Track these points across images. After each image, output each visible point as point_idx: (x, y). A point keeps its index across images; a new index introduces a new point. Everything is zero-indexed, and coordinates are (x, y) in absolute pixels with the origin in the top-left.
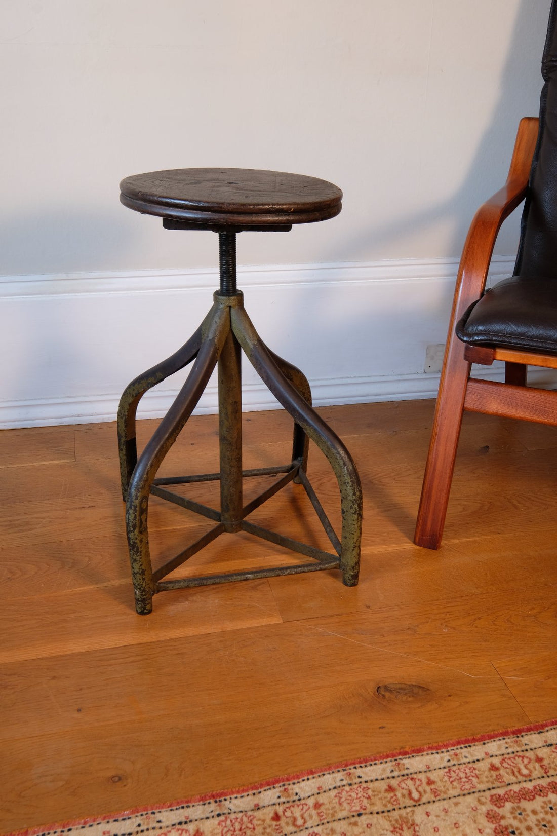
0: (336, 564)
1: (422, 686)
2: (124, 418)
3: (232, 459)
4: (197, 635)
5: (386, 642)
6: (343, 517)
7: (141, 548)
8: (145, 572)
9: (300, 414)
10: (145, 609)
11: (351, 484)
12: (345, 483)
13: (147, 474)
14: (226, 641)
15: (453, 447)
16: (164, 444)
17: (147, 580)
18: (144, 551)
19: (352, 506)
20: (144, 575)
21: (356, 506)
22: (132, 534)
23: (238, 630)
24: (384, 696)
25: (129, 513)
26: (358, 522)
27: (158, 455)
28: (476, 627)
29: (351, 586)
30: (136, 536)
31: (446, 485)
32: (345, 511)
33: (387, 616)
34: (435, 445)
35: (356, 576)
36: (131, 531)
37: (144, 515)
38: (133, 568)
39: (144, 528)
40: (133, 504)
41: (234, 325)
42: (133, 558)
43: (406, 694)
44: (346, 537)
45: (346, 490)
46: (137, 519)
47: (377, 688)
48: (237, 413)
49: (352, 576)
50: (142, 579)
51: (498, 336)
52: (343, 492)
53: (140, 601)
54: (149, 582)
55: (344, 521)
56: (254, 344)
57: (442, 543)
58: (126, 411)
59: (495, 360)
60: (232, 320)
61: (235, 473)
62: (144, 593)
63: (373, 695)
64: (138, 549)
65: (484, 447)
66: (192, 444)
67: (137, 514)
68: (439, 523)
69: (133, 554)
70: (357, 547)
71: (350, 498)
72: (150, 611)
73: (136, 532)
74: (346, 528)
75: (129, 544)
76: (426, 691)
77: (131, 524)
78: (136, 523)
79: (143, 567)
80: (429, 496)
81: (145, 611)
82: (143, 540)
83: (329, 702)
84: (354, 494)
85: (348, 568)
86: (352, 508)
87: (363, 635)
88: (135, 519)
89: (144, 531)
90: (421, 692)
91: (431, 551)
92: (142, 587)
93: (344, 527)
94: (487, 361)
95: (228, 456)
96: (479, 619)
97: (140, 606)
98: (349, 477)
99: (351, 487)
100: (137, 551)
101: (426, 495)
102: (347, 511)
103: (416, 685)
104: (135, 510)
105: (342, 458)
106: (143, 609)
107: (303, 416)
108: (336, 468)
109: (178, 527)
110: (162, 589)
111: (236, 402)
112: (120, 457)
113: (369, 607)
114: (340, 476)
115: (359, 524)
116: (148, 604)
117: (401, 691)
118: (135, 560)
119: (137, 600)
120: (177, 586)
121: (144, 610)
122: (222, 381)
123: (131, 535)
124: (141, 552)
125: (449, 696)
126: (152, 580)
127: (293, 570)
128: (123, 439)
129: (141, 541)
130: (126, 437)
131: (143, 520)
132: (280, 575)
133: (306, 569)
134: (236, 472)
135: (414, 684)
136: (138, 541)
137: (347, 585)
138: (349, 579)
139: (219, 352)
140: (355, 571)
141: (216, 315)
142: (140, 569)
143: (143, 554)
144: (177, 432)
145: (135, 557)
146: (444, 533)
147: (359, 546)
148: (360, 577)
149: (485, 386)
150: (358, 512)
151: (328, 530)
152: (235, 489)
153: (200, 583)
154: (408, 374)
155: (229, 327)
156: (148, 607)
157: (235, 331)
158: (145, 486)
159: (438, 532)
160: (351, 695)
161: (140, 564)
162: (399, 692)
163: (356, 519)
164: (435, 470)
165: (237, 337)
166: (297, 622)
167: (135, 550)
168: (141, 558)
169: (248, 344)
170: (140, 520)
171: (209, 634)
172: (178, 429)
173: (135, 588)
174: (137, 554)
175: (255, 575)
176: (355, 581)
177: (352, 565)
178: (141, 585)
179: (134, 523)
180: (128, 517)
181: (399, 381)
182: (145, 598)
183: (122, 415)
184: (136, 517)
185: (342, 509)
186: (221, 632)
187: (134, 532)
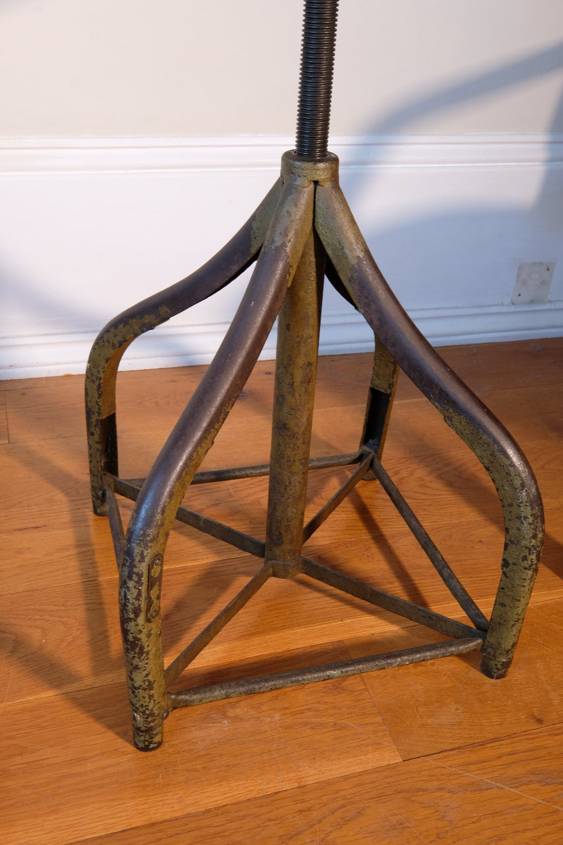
0: (476, 645)
2: (97, 383)
3: (294, 461)
6: (504, 573)
7: (148, 646)
10: (151, 743)
13: (163, 512)
17: (155, 697)
19: (525, 556)
22: (132, 624)
25: (128, 588)
27: (184, 473)
30: (140, 627)
32: (510, 562)
35: (509, 663)
36: (130, 620)
37: (156, 588)
38: (132, 680)
39: (155, 611)
40: (135, 570)
41: (321, 221)
42: (132, 664)
44: (503, 605)
45: (519, 529)
46: (143, 598)
48: (309, 382)
49: (501, 663)
50: (147, 696)
53: (142, 732)
54: (161, 698)
55: (504, 578)
56: (358, 258)
58: (101, 371)
60: (317, 210)
61: (297, 484)
62: (150, 719)
64: (142, 648)
67: (144, 588)
69: (134, 657)
71: (523, 542)
72: (160, 744)
73: (141, 619)
74: (506, 591)
75: (126, 640)
77: (130, 607)
78: (139, 605)
79: (150, 678)
81: (152, 746)
86: (525, 559)
88: (138, 598)
92: (147, 709)
93: (503, 588)
95: (288, 457)
97: (142, 738)
98: (529, 508)
99: (528, 522)
100: (141, 652)
102: (514, 564)
104: (139, 582)
105: (518, 474)
106: (147, 743)
108: (504, 490)
111: (310, 365)
114: (511, 505)
115: (531, 583)
116: (157, 734)
118: (136, 668)
119: (138, 730)
121: (149, 745)
122: (288, 325)
123: (131, 626)
124: (148, 653)
128: (94, 418)
129: (149, 635)
131: (153, 597)
132: (384, 669)
133: (428, 655)
134: (299, 482)
136: (142, 635)
137: (492, 677)
138: (497, 668)
139: (293, 272)
140: (509, 657)
141: (289, 198)
142: (144, 681)
143: (150, 656)
144: (216, 427)
145: (136, 662)
147: (523, 619)
150: (532, 565)
152: (295, 510)
154: (489, 306)
155: (311, 224)
156: (157, 739)
157: (321, 230)
158: (158, 536)
161: (146, 672)
163: (529, 576)
165: (324, 243)
166: (428, 759)
167: (137, 650)
168: (146, 664)
169: (346, 258)
170: (149, 598)
171: (277, 793)
172: (218, 421)
173: (136, 711)
174: (139, 658)
175: (344, 670)
176: (505, 672)
177: (507, 648)
178: (146, 706)
179: (137, 606)
180: (125, 594)
181: (477, 315)
182: (152, 727)
183: (94, 378)
184: (139, 594)
185: (504, 560)
186: (298, 787)
187: (135, 621)
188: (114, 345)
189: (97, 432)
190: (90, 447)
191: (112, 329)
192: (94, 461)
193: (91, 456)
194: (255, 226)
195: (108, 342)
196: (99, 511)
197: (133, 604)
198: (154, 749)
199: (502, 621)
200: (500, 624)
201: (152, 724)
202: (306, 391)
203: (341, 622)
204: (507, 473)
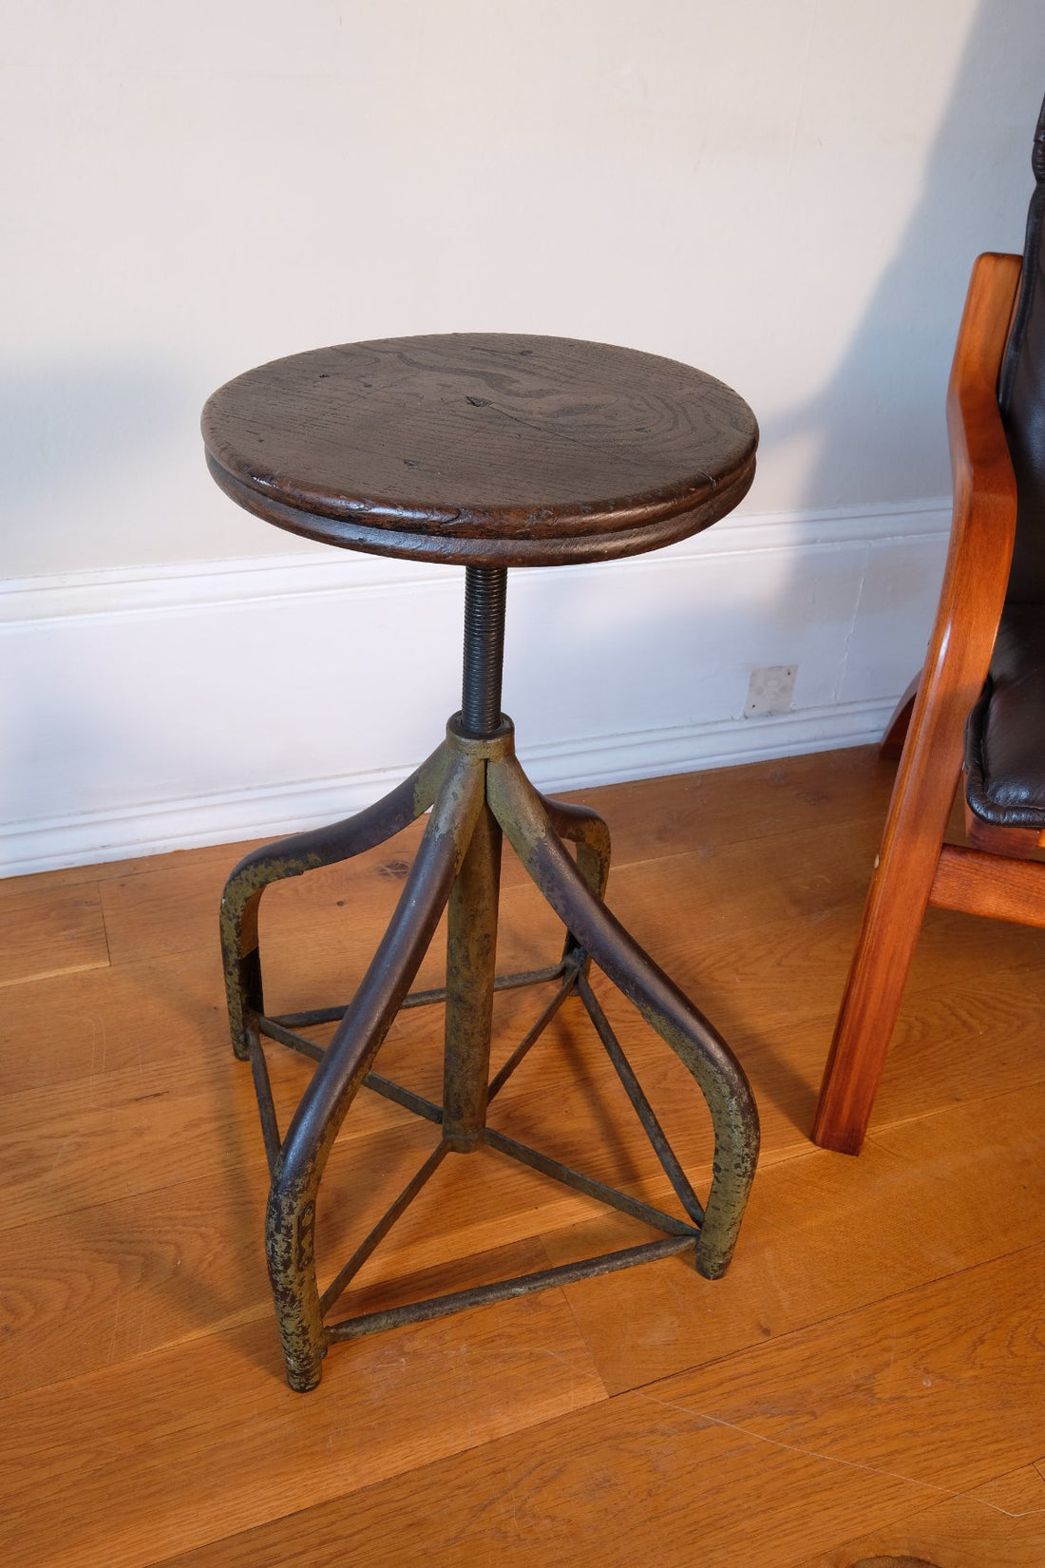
0: (689, 1246)
2: (235, 921)
3: (473, 1034)
6: (716, 1175)
7: (301, 1294)
10: (307, 1384)
12: (729, 1126)
19: (737, 1162)
21: (747, 1164)
22: (282, 1275)
23: (524, 1432)
25: (275, 1240)
26: (746, 1187)
28: (982, 1366)
29: (717, 1278)
30: (291, 1279)
32: (722, 1169)
36: (280, 1272)
37: (308, 1236)
39: (308, 1258)
40: (283, 1222)
41: (492, 796)
42: (283, 1314)
44: (717, 1207)
45: (730, 1137)
46: (292, 1249)
48: (488, 953)
49: (719, 1263)
52: (723, 1139)
53: (297, 1374)
55: (716, 1183)
57: (866, 1145)
58: (240, 909)
60: (489, 785)
62: (306, 1361)
64: (293, 1297)
67: (293, 1241)
69: (284, 1305)
71: (735, 1150)
72: (318, 1383)
73: (291, 1270)
74: (719, 1195)
75: (275, 1290)
77: (278, 1259)
78: (289, 1257)
79: (305, 1324)
81: (310, 1386)
82: (305, 1278)
84: (747, 1145)
85: (713, 1253)
86: (738, 1167)
88: (287, 1250)
89: (306, 1263)
92: (302, 1353)
93: (715, 1192)
95: (465, 1030)
97: (297, 1381)
98: (740, 1117)
99: (740, 1132)
100: (293, 1300)
102: (726, 1170)
104: (288, 1235)
105: (727, 1082)
106: (302, 1384)
108: (712, 1095)
110: (342, 1339)
111: (487, 936)
112: (227, 984)
113: (768, 1332)
114: (720, 1112)
116: (315, 1374)
118: (288, 1315)
119: (292, 1373)
120: (372, 1331)
121: (306, 1386)
122: (460, 898)
123: (280, 1277)
124: (300, 1301)
127: (605, 1265)
128: (233, 957)
129: (301, 1283)
130: (239, 954)
131: (306, 1246)
132: (580, 1282)
133: (631, 1261)
135: (907, 1553)
136: (294, 1287)
137: (709, 1278)
138: (714, 1272)
139: (461, 858)
140: (726, 1258)
141: (455, 778)
142: (298, 1328)
144: (374, 1050)
145: (287, 1310)
156: (315, 1379)
157: (493, 807)
158: (308, 1185)
159: (862, 1125)
161: (299, 1319)
165: (499, 820)
166: (636, 1394)
167: (288, 1300)
168: (300, 1311)
169: (525, 839)
170: (300, 1247)
172: (376, 1043)
173: (289, 1356)
174: (291, 1307)
175: (532, 1287)
176: (723, 1274)
177: (723, 1250)
178: (300, 1351)
179: (286, 1257)
180: (273, 1247)
183: (231, 915)
184: (289, 1246)
189: (236, 972)
190: (228, 987)
191: (252, 867)
192: (233, 1003)
193: (229, 996)
194: (418, 789)
196: (240, 1055)
197: (282, 1257)
198: (310, 1389)
199: (716, 1224)
200: (714, 1226)
202: (484, 963)
203: (535, 1210)
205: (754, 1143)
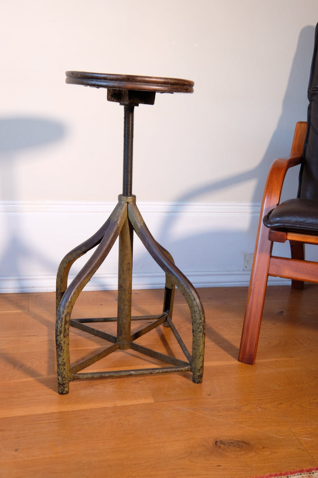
0: (188, 368)
1: (245, 441)
2: (61, 278)
3: (125, 300)
4: (98, 408)
5: (221, 415)
6: (193, 335)
7: (64, 347)
8: (66, 364)
9: (167, 268)
11: (198, 312)
12: (195, 312)
14: (116, 412)
15: (262, 298)
16: (83, 281)
17: (66, 370)
18: (66, 350)
19: (199, 327)
20: (65, 366)
21: (201, 327)
23: (125, 406)
24: (220, 447)
25: (58, 323)
26: (203, 338)
27: (79, 287)
28: (279, 408)
29: (198, 383)
30: (61, 339)
31: (258, 323)
32: (195, 330)
33: (221, 400)
34: (251, 297)
35: (201, 376)
36: (58, 335)
37: (67, 325)
38: (58, 361)
39: (67, 334)
40: (61, 317)
41: (130, 214)
42: (58, 354)
43: (234, 446)
45: (195, 316)
47: (215, 442)
48: (129, 270)
49: (199, 376)
50: (63, 369)
51: (288, 223)
52: (194, 317)
53: (61, 385)
54: (68, 372)
55: (193, 337)
56: (141, 225)
57: (256, 361)
58: (62, 273)
59: (287, 240)
60: (129, 211)
62: (64, 379)
63: (213, 446)
64: (62, 348)
65: (280, 312)
66: (101, 305)
67: (63, 324)
68: (254, 348)
69: (59, 351)
70: (202, 356)
71: (197, 321)
72: (67, 392)
73: (62, 336)
74: (195, 342)
75: (57, 344)
76: (248, 445)
77: (58, 330)
78: (62, 330)
79: (64, 360)
80: (248, 330)
81: (64, 392)
82: (66, 342)
83: (183, 449)
84: (200, 319)
85: (196, 370)
86: (199, 328)
87: (205, 410)
89: (66, 336)
90: (244, 445)
91: (249, 366)
92: (63, 374)
94: (282, 240)
96: (281, 404)
97: (61, 388)
98: (197, 308)
99: (198, 314)
101: (245, 330)
102: (196, 331)
103: (241, 441)
104: (62, 321)
105: (193, 295)
106: (62, 390)
107: (169, 269)
108: (189, 302)
109: (90, 348)
110: (76, 378)
111: (129, 263)
113: (210, 395)
114: (192, 307)
115: (203, 339)
116: (66, 387)
117: (231, 444)
118: (60, 356)
119: (59, 384)
120: (85, 376)
121: (63, 392)
122: (121, 249)
123: (58, 337)
125: (263, 448)
126: (69, 370)
127: (161, 370)
128: (59, 291)
129: (64, 343)
130: (61, 290)
131: (67, 328)
132: (152, 373)
133: (169, 370)
134: (127, 309)
135: (240, 440)
136: (62, 342)
138: (197, 378)
139: (120, 230)
140: (200, 372)
141: (119, 207)
142: (62, 362)
143: (65, 351)
144: (91, 274)
146: (257, 354)
147: (203, 355)
148: (204, 377)
149: (280, 261)
150: (202, 331)
151: (184, 349)
152: (126, 321)
153: (101, 377)
154: (233, 271)
156: (66, 390)
157: (130, 218)
158: (69, 306)
159: (254, 353)
160: (198, 446)
161: (63, 358)
162: (230, 445)
163: (201, 335)
164: (251, 312)
165: (131, 222)
166: (163, 402)
167: (60, 348)
168: (63, 354)
169: (137, 226)
170: (65, 328)
171: (106, 407)
173: (59, 375)
174: (61, 351)
175: (136, 372)
176: (200, 380)
177: (199, 368)
178: (63, 373)
179: (61, 330)
180: (57, 326)
181: (228, 275)
182: (64, 383)
184: (62, 326)
185: (193, 330)
186: (114, 406)
187: (60, 336)
188: (67, 262)
189: (60, 297)
190: (57, 304)
195: (65, 261)
198: (65, 394)
199: (195, 356)
201: (64, 382)
204: (189, 295)
205: (203, 319)
